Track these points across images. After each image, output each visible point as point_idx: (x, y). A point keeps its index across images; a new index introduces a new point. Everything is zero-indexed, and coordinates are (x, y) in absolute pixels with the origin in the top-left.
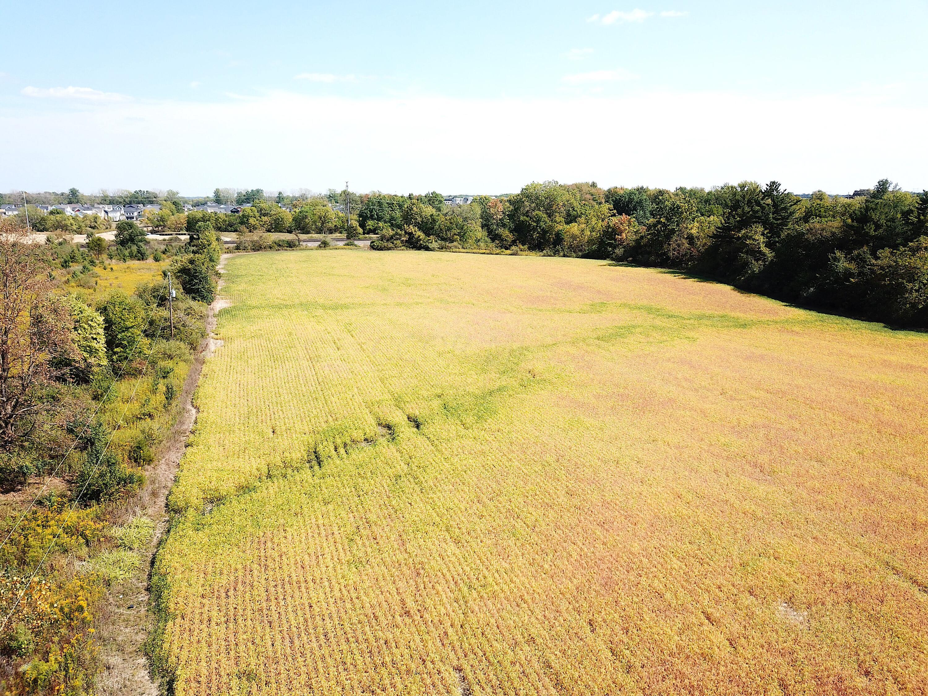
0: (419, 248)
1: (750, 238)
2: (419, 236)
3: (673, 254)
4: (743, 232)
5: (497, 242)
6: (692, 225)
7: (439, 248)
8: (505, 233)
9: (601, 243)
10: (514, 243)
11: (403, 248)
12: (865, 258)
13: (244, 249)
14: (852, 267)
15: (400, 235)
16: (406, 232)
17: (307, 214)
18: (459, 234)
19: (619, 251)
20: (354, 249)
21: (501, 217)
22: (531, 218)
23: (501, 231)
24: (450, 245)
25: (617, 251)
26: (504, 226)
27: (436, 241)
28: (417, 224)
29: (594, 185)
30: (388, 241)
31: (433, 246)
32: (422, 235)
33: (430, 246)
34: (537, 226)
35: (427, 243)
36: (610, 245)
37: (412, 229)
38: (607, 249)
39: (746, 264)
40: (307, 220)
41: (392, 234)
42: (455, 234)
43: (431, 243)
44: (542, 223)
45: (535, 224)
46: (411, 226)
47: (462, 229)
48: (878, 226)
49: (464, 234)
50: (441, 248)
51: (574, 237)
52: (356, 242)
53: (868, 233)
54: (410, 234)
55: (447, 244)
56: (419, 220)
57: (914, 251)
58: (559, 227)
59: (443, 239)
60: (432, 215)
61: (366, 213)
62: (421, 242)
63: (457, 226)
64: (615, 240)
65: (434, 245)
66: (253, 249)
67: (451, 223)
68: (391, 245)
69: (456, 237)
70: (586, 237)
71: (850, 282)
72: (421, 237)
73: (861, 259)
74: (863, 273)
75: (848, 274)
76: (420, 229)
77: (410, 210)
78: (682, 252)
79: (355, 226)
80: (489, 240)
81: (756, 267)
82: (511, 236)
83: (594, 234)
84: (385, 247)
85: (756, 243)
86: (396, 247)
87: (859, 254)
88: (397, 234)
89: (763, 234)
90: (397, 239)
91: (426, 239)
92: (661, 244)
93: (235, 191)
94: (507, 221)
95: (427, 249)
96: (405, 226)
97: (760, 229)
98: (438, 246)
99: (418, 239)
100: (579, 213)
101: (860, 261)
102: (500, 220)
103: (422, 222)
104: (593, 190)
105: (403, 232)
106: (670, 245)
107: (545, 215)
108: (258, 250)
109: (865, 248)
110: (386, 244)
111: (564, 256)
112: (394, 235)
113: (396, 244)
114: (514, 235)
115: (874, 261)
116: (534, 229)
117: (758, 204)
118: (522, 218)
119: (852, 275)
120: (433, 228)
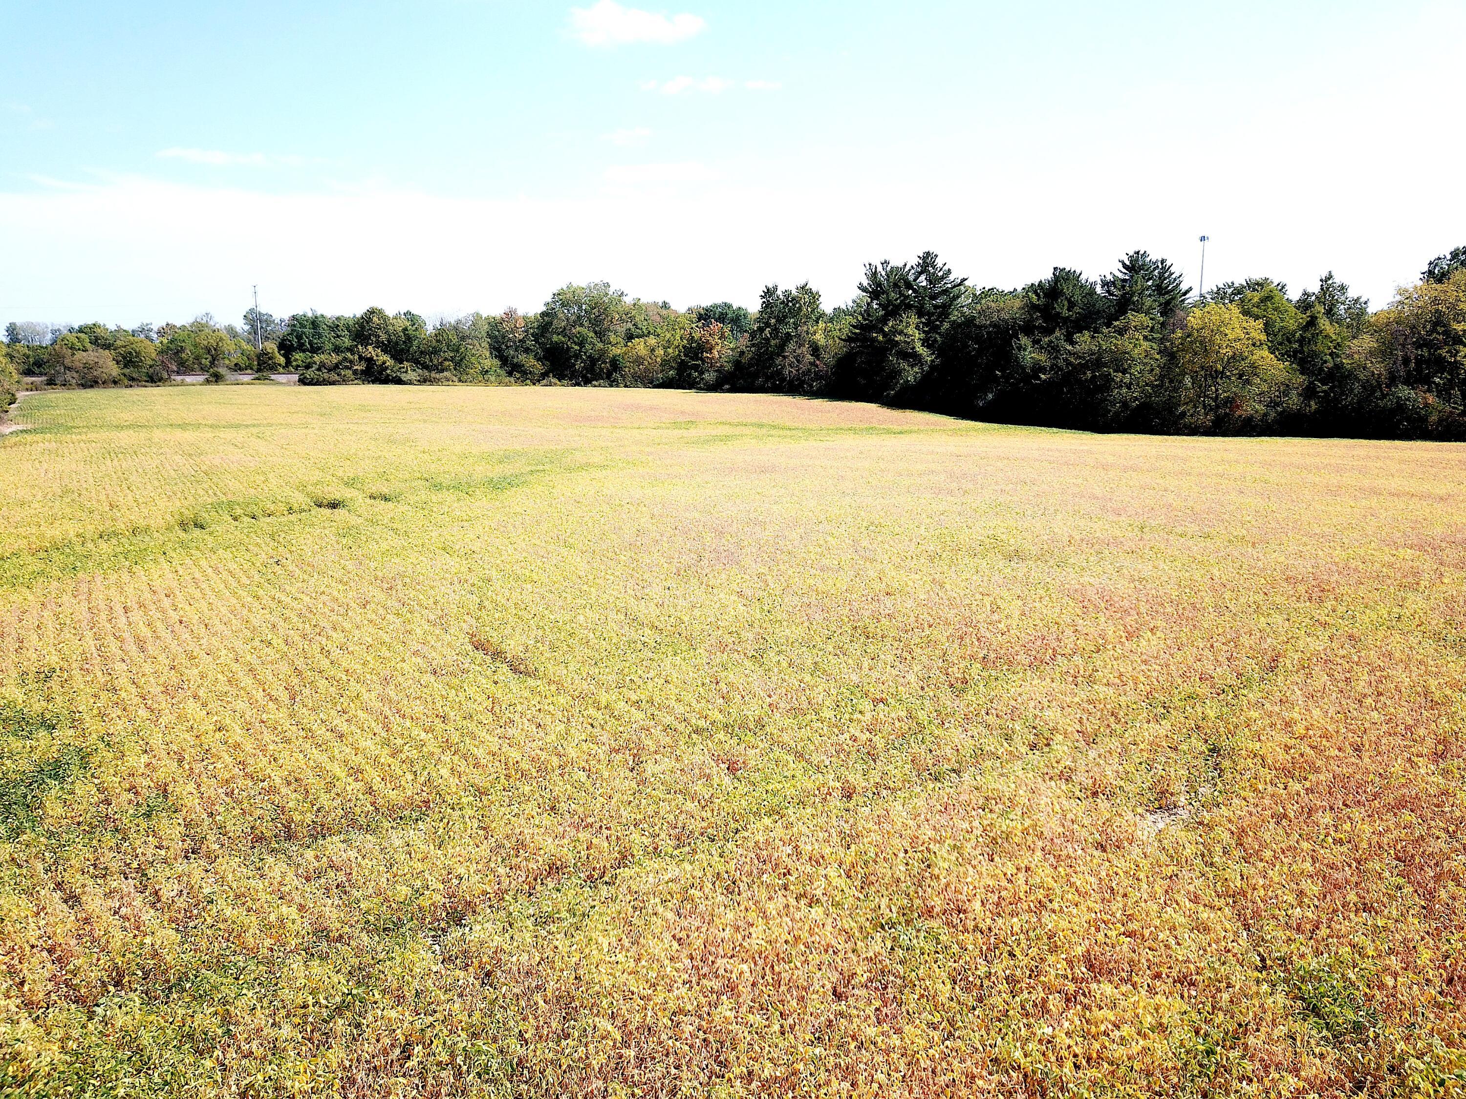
0: (386, 381)
1: (901, 333)
2: (384, 363)
3: (790, 372)
4: (890, 324)
5: (518, 375)
6: (815, 328)
7: (419, 381)
8: (530, 362)
9: (682, 367)
10: (544, 375)
11: (356, 382)
12: (1058, 346)
13: (64, 385)
14: (1042, 358)
15: (351, 362)
16: (361, 358)
17: (183, 344)
18: (452, 359)
19: (710, 376)
20: (269, 384)
21: (521, 337)
22: (570, 338)
23: (522, 358)
24: (438, 376)
25: (706, 376)
26: (527, 350)
27: (414, 370)
28: (379, 345)
29: (665, 306)
30: (330, 370)
31: (408, 377)
32: (390, 362)
33: (404, 377)
34: (580, 351)
35: (398, 374)
36: (696, 368)
37: (371, 351)
38: (690, 374)
39: (896, 373)
40: (183, 355)
41: (336, 361)
42: (446, 359)
43: (406, 372)
44: (588, 347)
45: (577, 348)
46: (370, 348)
47: (458, 351)
48: (1072, 305)
49: (461, 360)
50: (423, 381)
51: (639, 360)
52: (273, 377)
53: (1059, 313)
54: (370, 361)
55: (433, 374)
56: (383, 337)
57: (1121, 332)
58: (616, 351)
59: (425, 367)
60: (405, 329)
61: (290, 341)
62: (388, 372)
63: (448, 346)
64: (702, 360)
65: (412, 375)
66: (83, 385)
67: (438, 341)
68: (337, 378)
69: (447, 363)
70: (658, 359)
71: (1040, 379)
72: (388, 364)
73: (1053, 348)
74: (1057, 366)
75: (1038, 368)
76: (385, 351)
77: (368, 323)
78: (803, 368)
79: (270, 351)
80: (502, 372)
81: (911, 374)
82: (539, 365)
83: (670, 350)
84: (324, 380)
85: (908, 340)
86: (344, 381)
87: (1051, 342)
88: (345, 359)
89: (917, 328)
90: (347, 368)
91: (397, 368)
92: (771, 357)
93: (47, 327)
94: (530, 343)
95: (399, 381)
96: (360, 347)
97: (914, 319)
98: (418, 378)
99: (383, 368)
100: (646, 332)
101: (1053, 350)
102: (520, 341)
103: (388, 341)
104: (664, 312)
105: (356, 357)
106: (785, 357)
107: (592, 334)
108: (92, 386)
109: (1057, 333)
110: (326, 376)
111: (626, 386)
112: (340, 363)
113: (345, 376)
114: (543, 364)
115: (1069, 348)
116: (577, 356)
117: (909, 286)
118: (555, 338)
119: (1043, 370)
120: (408, 351)
